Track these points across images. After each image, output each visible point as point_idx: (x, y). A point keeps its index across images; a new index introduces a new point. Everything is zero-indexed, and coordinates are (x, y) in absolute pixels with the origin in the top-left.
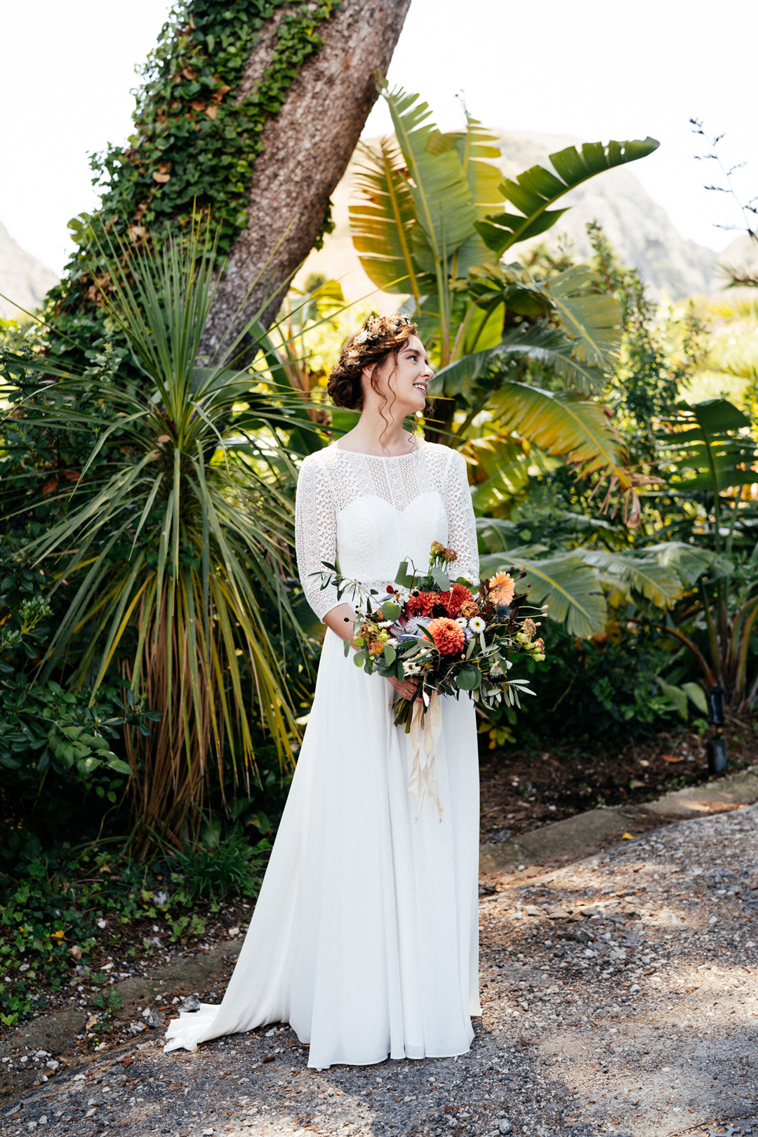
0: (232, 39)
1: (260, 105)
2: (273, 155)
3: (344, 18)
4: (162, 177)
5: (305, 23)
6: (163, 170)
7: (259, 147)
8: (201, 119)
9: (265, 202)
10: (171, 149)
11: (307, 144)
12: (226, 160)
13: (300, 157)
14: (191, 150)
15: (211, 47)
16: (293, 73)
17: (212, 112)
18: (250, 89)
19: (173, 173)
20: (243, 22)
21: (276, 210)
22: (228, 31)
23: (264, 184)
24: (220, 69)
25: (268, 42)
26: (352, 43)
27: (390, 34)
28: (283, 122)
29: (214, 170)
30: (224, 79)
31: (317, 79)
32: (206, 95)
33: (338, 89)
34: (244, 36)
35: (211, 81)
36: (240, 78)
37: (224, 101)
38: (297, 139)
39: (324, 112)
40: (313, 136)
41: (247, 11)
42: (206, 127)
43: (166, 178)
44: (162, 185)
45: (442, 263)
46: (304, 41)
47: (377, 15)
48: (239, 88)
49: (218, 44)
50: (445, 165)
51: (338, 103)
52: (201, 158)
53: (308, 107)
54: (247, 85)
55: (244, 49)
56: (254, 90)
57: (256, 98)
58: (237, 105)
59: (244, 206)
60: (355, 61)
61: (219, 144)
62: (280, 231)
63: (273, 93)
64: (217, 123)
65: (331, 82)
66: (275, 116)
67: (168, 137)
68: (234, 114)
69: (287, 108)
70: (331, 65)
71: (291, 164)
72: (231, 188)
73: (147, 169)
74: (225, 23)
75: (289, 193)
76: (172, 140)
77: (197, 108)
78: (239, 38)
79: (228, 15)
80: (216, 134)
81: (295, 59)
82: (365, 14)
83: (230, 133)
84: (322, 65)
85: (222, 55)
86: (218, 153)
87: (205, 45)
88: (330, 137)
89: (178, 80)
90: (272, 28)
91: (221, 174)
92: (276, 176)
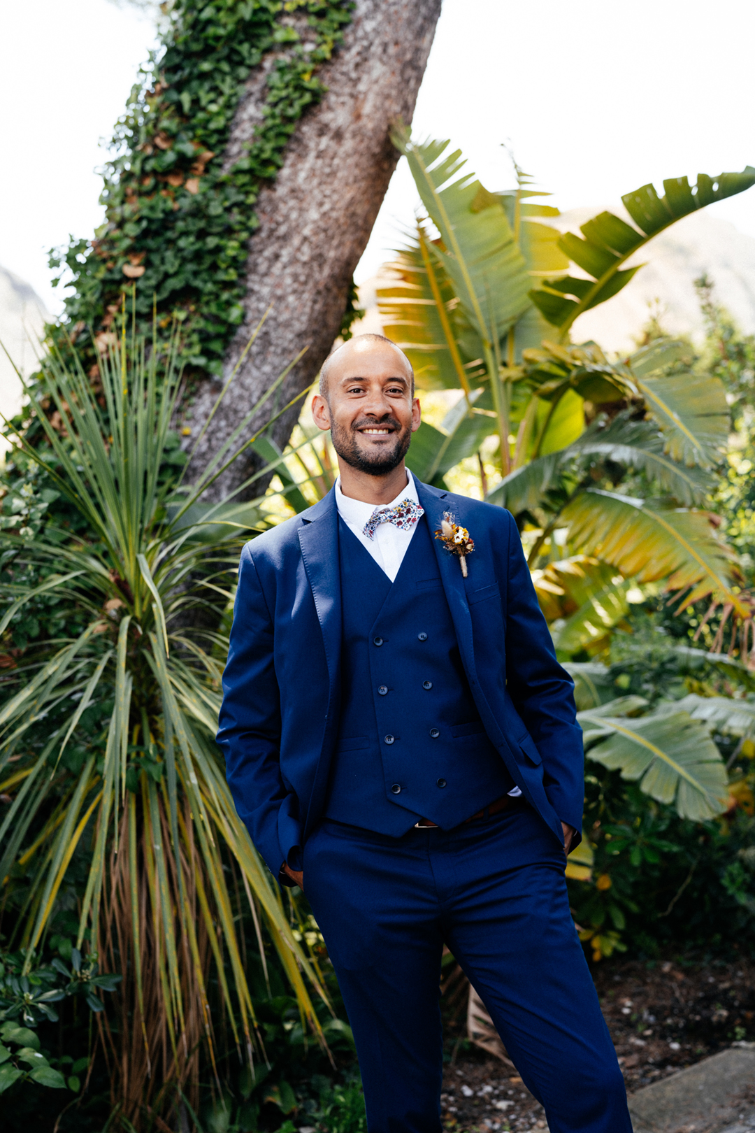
0: (212, 96)
1: (250, 171)
2: (272, 231)
3: (350, 57)
4: (134, 270)
5: (301, 66)
6: (136, 261)
7: (253, 223)
8: (180, 193)
9: (265, 291)
10: (145, 234)
11: (314, 214)
12: (212, 242)
13: (307, 231)
14: (170, 234)
15: (187, 106)
16: (290, 129)
17: (193, 186)
18: (239, 154)
19: (147, 264)
20: (224, 74)
21: (281, 299)
22: (207, 86)
23: (263, 267)
24: (200, 132)
25: (257, 95)
26: (362, 87)
27: (410, 73)
28: (281, 191)
29: (198, 256)
30: (204, 143)
31: (322, 132)
32: (184, 165)
33: (349, 144)
34: (226, 88)
35: (189, 148)
36: (225, 141)
37: (207, 171)
38: (301, 210)
39: (333, 174)
40: (321, 204)
41: (228, 59)
42: (185, 204)
43: (139, 271)
44: (136, 279)
45: (493, 348)
46: (300, 88)
47: (392, 50)
48: (224, 153)
49: (195, 101)
50: (487, 226)
51: (351, 161)
52: (182, 243)
53: (313, 170)
54: (234, 149)
55: (228, 106)
56: (244, 154)
57: (245, 164)
58: (223, 174)
59: (239, 297)
60: (367, 109)
61: (202, 224)
62: (287, 325)
63: (266, 155)
64: (200, 198)
65: (338, 136)
66: (270, 183)
67: (139, 221)
68: (219, 186)
69: (285, 172)
70: (337, 115)
71: (296, 241)
72: (221, 276)
73: (115, 262)
74: (203, 76)
75: (295, 277)
76: (144, 224)
77: (174, 182)
78: (221, 94)
79: (206, 66)
80: (198, 212)
81: (291, 112)
82: (376, 49)
83: (215, 209)
84: (326, 117)
85: (201, 115)
86: (202, 235)
87: (179, 105)
88: (342, 204)
89: (149, 151)
90: (261, 77)
91: (206, 260)
92: (277, 257)
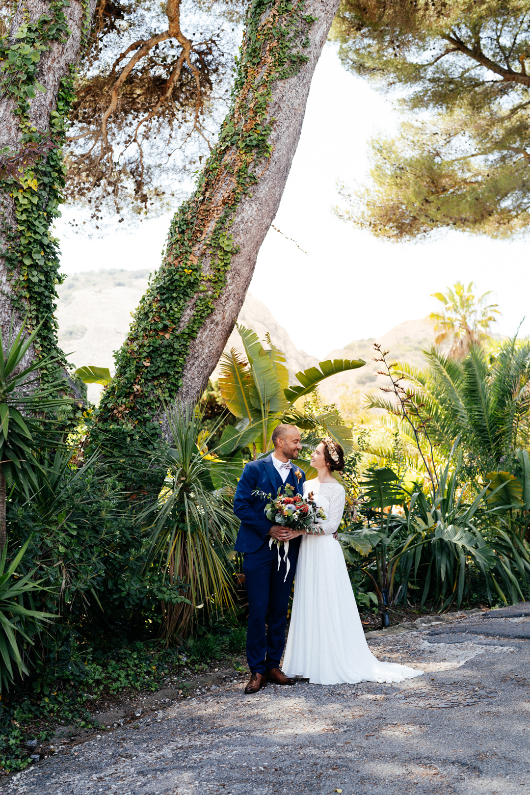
0: (176, 305)
1: (188, 334)
2: (193, 355)
3: (223, 298)
4: (147, 364)
5: (207, 300)
6: (147, 361)
7: (188, 352)
8: (163, 338)
9: (189, 376)
10: (152, 351)
11: (206, 351)
12: (175, 357)
13: (204, 356)
14: (159, 352)
15: (168, 309)
16: (202, 321)
17: (167, 336)
18: (183, 326)
19: (151, 362)
20: (181, 298)
21: (193, 379)
22: (175, 301)
23: (188, 368)
24: (172, 318)
25: (191, 307)
26: (226, 308)
27: (240, 304)
28: (197, 341)
29: (169, 362)
30: (173, 322)
31: (212, 323)
32: (165, 328)
33: (220, 327)
34: (181, 304)
35: (167, 323)
36: (179, 322)
37: (173, 331)
38: (203, 349)
39: (214, 337)
40: (209, 347)
41: (183, 294)
42: (166, 342)
43: (149, 364)
44: (147, 367)
45: (264, 405)
46: (207, 307)
47: (236, 296)
48: (179, 326)
49: (171, 308)
50: (265, 361)
51: (220, 333)
52: (164, 356)
53: (208, 335)
54: (182, 325)
55: (181, 309)
56: (185, 327)
57: (187, 331)
58: (178, 333)
59: (181, 377)
60: (227, 315)
61: (172, 351)
62: (194, 388)
63: (194, 329)
64: (170, 341)
65: (217, 324)
66: (194, 339)
67: (149, 346)
68: (177, 337)
69: (199, 335)
70: (217, 318)
71: (200, 360)
72: (176, 369)
73: (141, 360)
74: (173, 298)
75: (198, 372)
76: (151, 348)
77: (161, 334)
78: (179, 305)
79: (175, 295)
80: (170, 346)
81: (203, 315)
82: (232, 296)
83: (176, 346)
84: (214, 317)
85: (172, 312)
86: (171, 354)
87: (165, 307)
88: (215, 348)
89: (153, 322)
90: (193, 301)
91: (172, 363)
92: (194, 364)
